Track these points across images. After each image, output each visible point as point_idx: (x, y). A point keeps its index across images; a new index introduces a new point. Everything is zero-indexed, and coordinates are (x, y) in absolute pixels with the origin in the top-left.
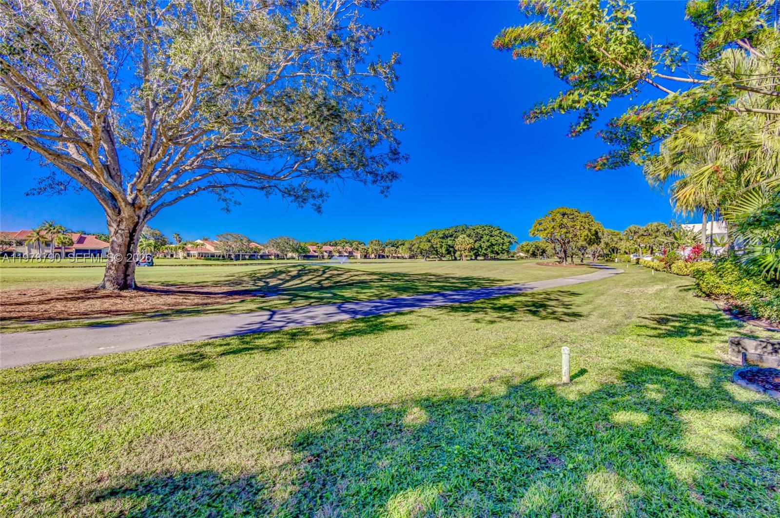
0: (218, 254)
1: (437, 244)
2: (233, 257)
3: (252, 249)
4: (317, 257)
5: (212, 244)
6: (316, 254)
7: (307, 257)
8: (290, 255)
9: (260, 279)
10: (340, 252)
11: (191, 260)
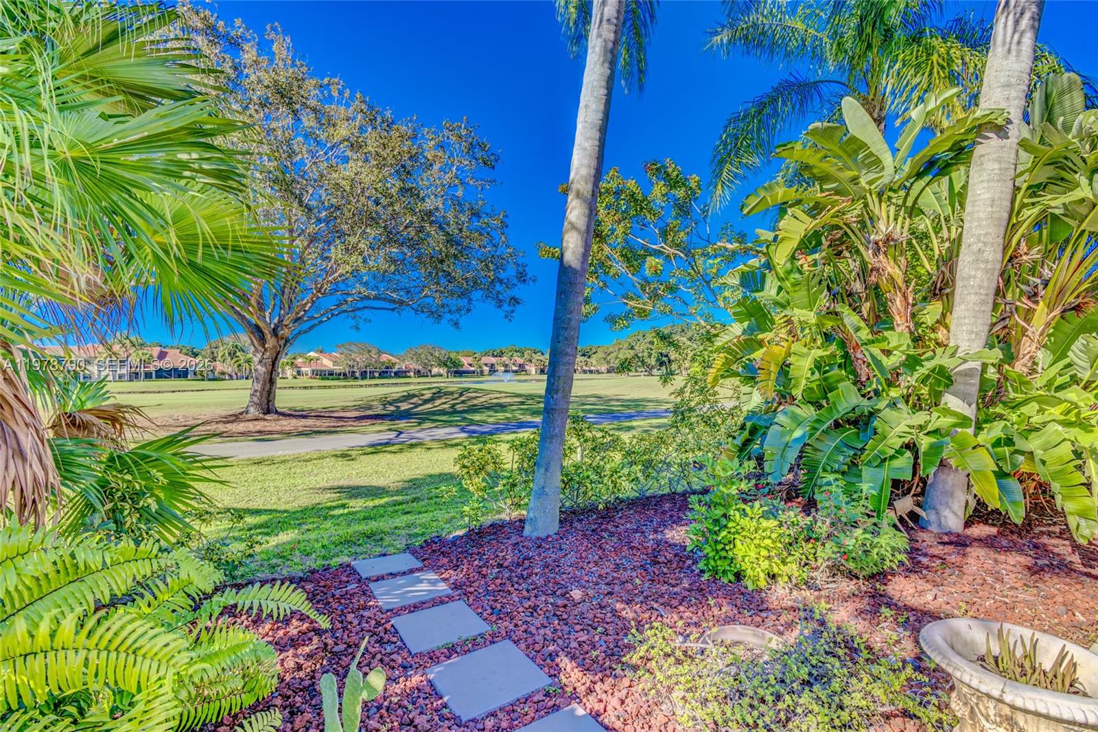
0: (338, 372)
1: (643, 352)
2: (357, 375)
3: (383, 363)
4: (474, 372)
5: (330, 357)
6: (473, 369)
7: (459, 373)
8: (435, 370)
9: (391, 404)
10: (506, 366)
11: (303, 380)
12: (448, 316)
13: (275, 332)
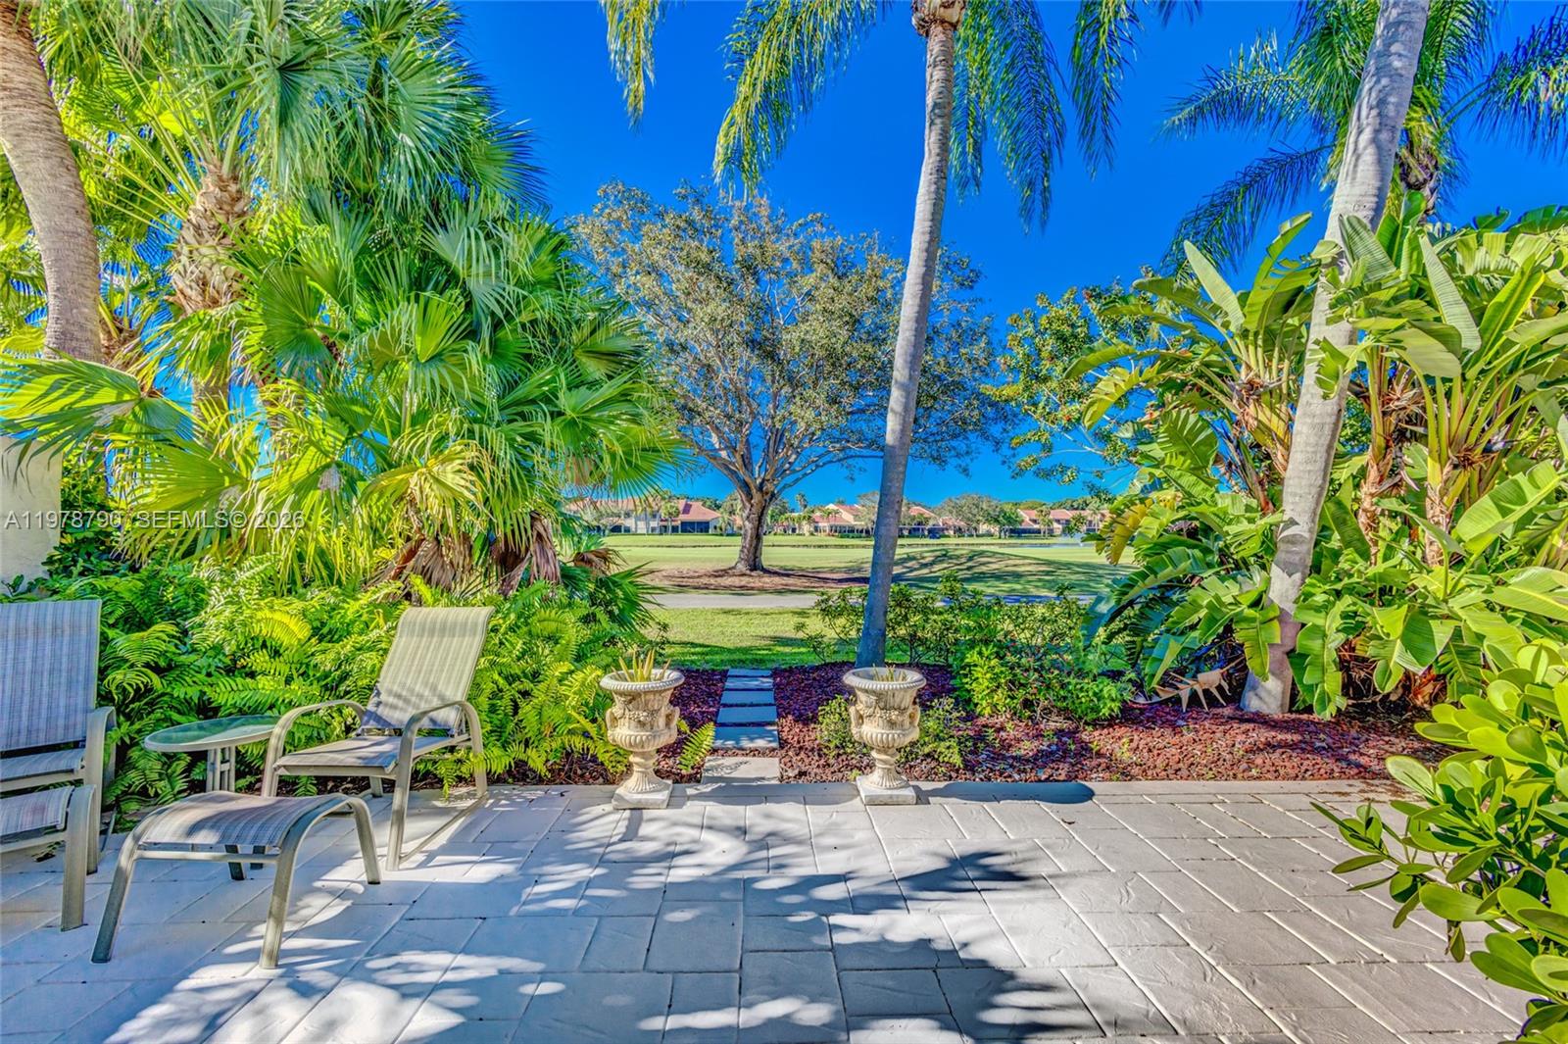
0: (859, 529)
3: (914, 518)
4: (1039, 532)
5: (852, 510)
6: (1036, 526)
7: (1017, 533)
8: (983, 528)
11: (822, 538)
12: (954, 461)
13: (760, 488)
